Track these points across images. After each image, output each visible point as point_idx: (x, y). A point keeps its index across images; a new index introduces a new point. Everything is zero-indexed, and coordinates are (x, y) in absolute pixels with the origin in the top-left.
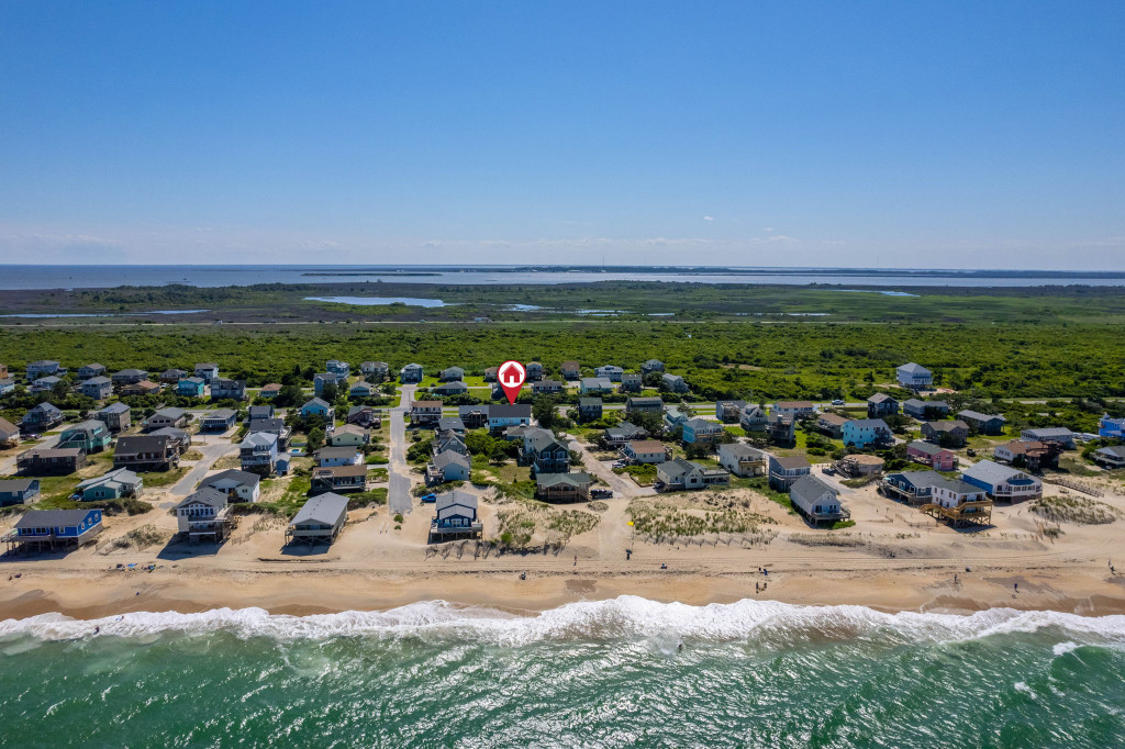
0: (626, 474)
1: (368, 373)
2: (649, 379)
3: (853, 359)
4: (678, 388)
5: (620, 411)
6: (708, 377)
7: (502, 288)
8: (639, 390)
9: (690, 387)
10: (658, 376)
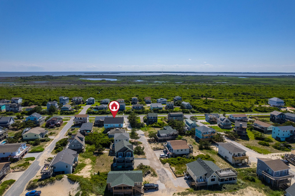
0: (167, 164)
1: (75, 101)
2: (177, 103)
3: (246, 96)
4: (188, 107)
5: (165, 118)
6: (198, 103)
7: (134, 76)
8: (173, 108)
9: (192, 107)
10: (180, 102)
